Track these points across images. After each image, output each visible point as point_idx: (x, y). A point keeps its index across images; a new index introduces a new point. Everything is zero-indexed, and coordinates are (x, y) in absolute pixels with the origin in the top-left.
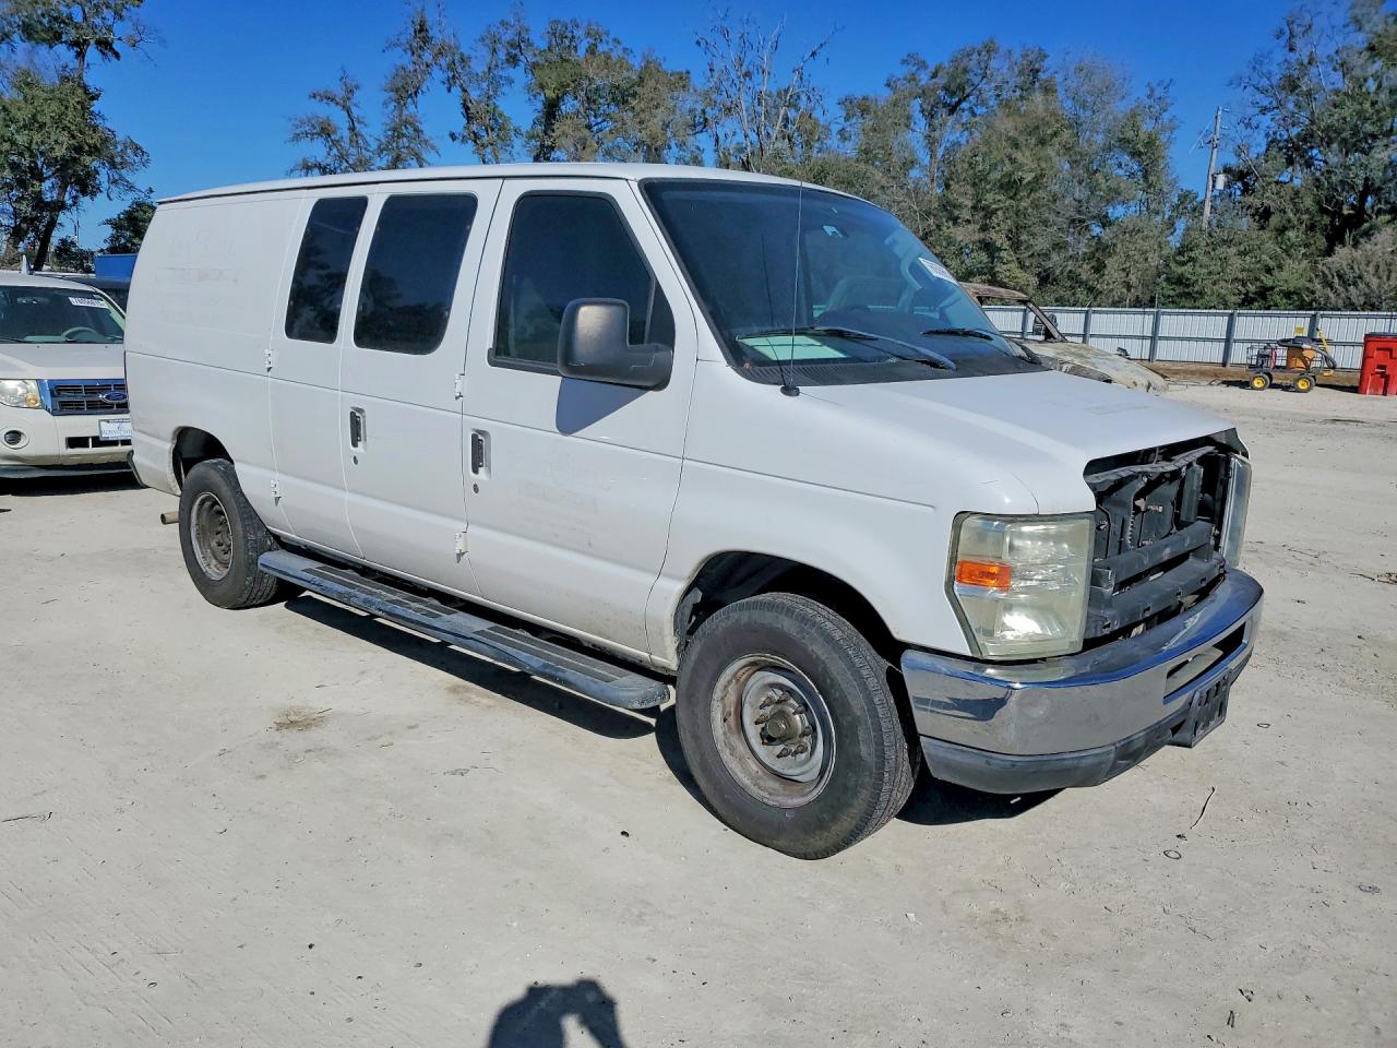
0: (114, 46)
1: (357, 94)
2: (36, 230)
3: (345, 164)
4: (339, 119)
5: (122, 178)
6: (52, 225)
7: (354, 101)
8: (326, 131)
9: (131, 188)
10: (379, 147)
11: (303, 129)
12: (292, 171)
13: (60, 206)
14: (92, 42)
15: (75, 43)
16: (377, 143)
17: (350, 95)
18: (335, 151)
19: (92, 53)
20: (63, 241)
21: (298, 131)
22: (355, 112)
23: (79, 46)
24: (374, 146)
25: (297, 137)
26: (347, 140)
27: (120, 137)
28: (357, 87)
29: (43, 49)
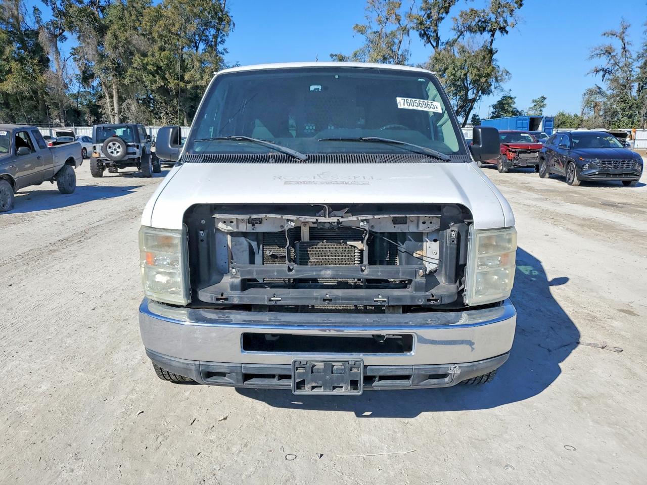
0: (506, 29)
1: (628, 29)
2: (465, 111)
3: (617, 67)
4: (617, 45)
5: (499, 86)
6: (471, 108)
7: (626, 33)
8: (608, 52)
9: (502, 90)
10: (638, 56)
11: (596, 53)
12: (588, 74)
13: (474, 100)
14: (497, 28)
15: (491, 31)
16: (637, 54)
17: (625, 31)
18: (612, 61)
19: (498, 33)
20: (474, 115)
21: (593, 54)
22: (627, 39)
23: (493, 32)
24: (635, 56)
25: (592, 57)
26: (620, 55)
27: (501, 69)
28: (629, 26)
29: (478, 35)
